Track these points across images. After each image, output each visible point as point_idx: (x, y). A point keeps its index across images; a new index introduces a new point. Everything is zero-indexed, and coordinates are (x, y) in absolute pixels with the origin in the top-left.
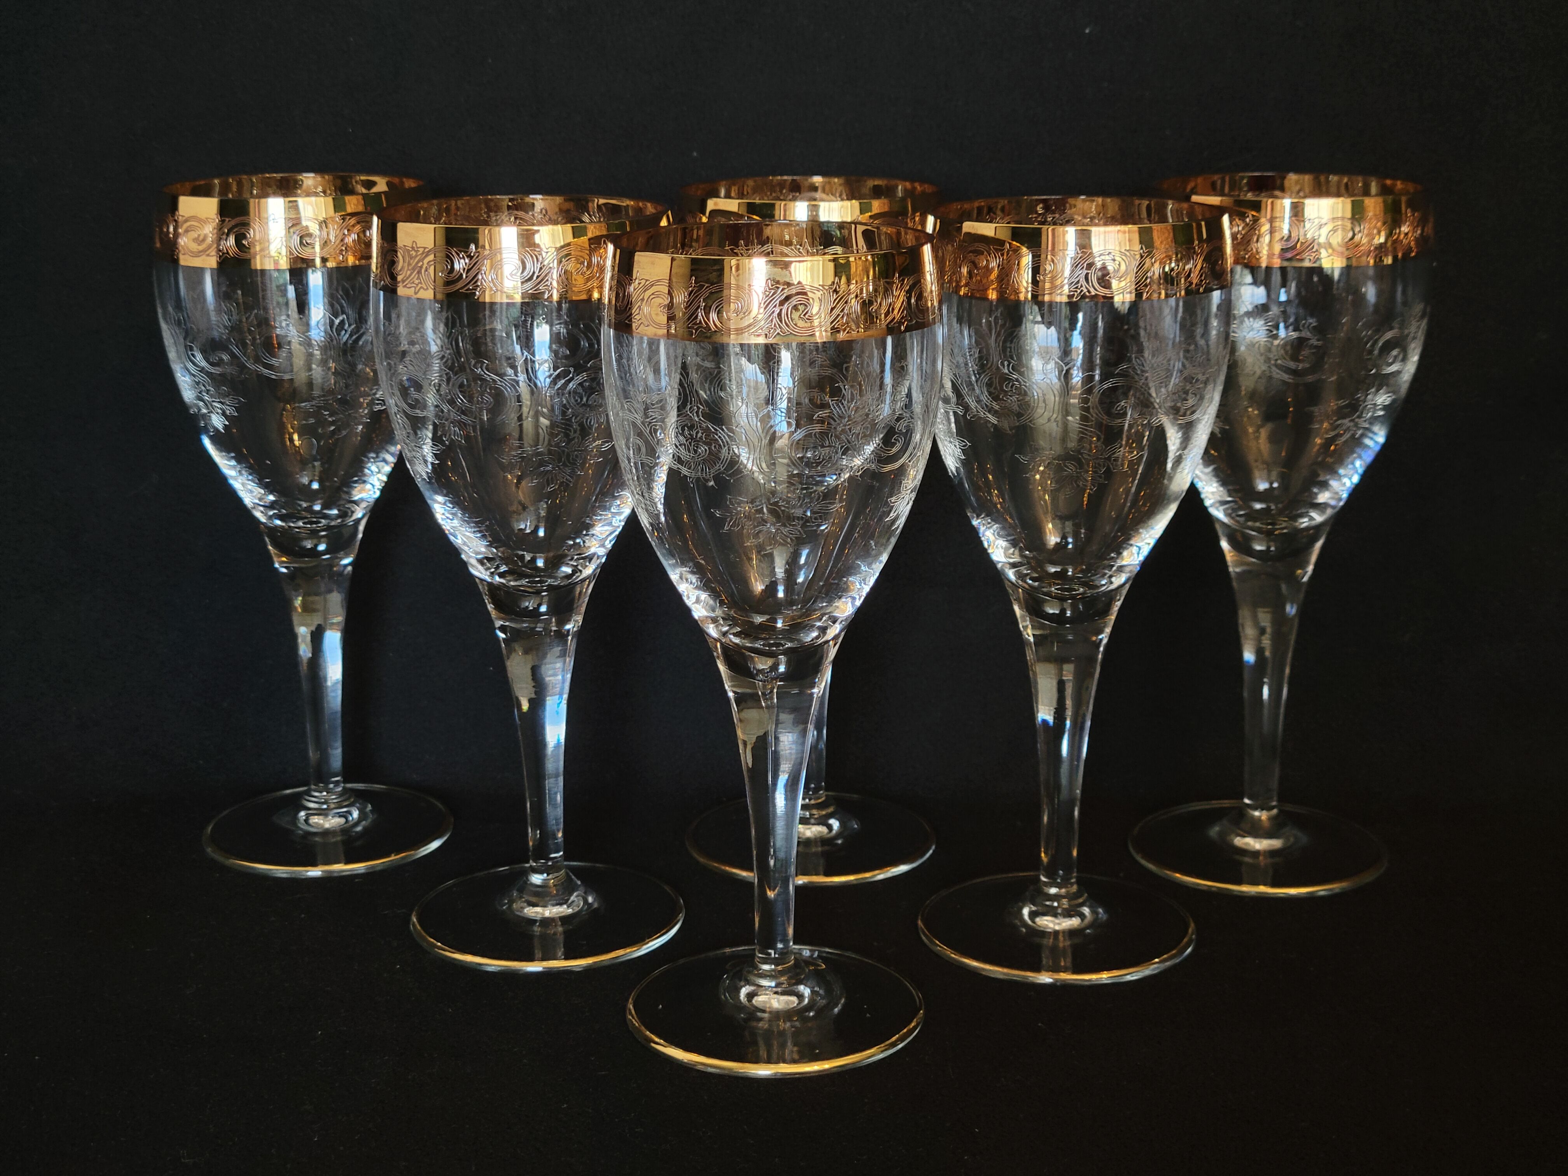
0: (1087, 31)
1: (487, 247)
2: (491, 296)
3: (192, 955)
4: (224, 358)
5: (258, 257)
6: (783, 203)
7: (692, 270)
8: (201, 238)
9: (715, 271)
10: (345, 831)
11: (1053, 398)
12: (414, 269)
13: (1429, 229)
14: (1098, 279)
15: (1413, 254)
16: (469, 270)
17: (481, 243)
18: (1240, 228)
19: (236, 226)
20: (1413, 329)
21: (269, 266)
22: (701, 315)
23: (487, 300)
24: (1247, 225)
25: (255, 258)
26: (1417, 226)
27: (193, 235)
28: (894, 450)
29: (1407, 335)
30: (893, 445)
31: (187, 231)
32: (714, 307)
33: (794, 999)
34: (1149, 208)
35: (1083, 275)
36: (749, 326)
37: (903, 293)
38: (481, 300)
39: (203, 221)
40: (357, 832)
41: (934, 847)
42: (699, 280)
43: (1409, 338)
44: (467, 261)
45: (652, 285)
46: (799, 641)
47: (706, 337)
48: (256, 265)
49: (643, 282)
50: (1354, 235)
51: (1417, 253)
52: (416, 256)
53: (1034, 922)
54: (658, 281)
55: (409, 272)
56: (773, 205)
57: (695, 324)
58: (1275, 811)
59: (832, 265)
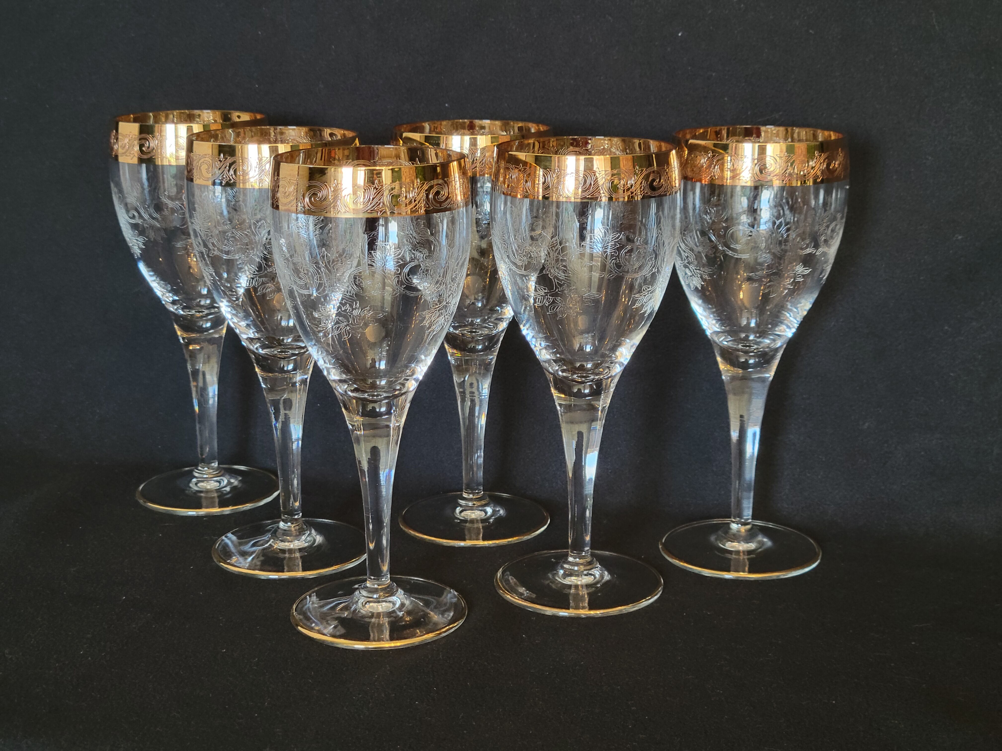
6: (445, 136)
21: (166, 163)
24: (709, 158)
34: (640, 144)
48: (158, 162)
56: (439, 137)
59: (390, 171)
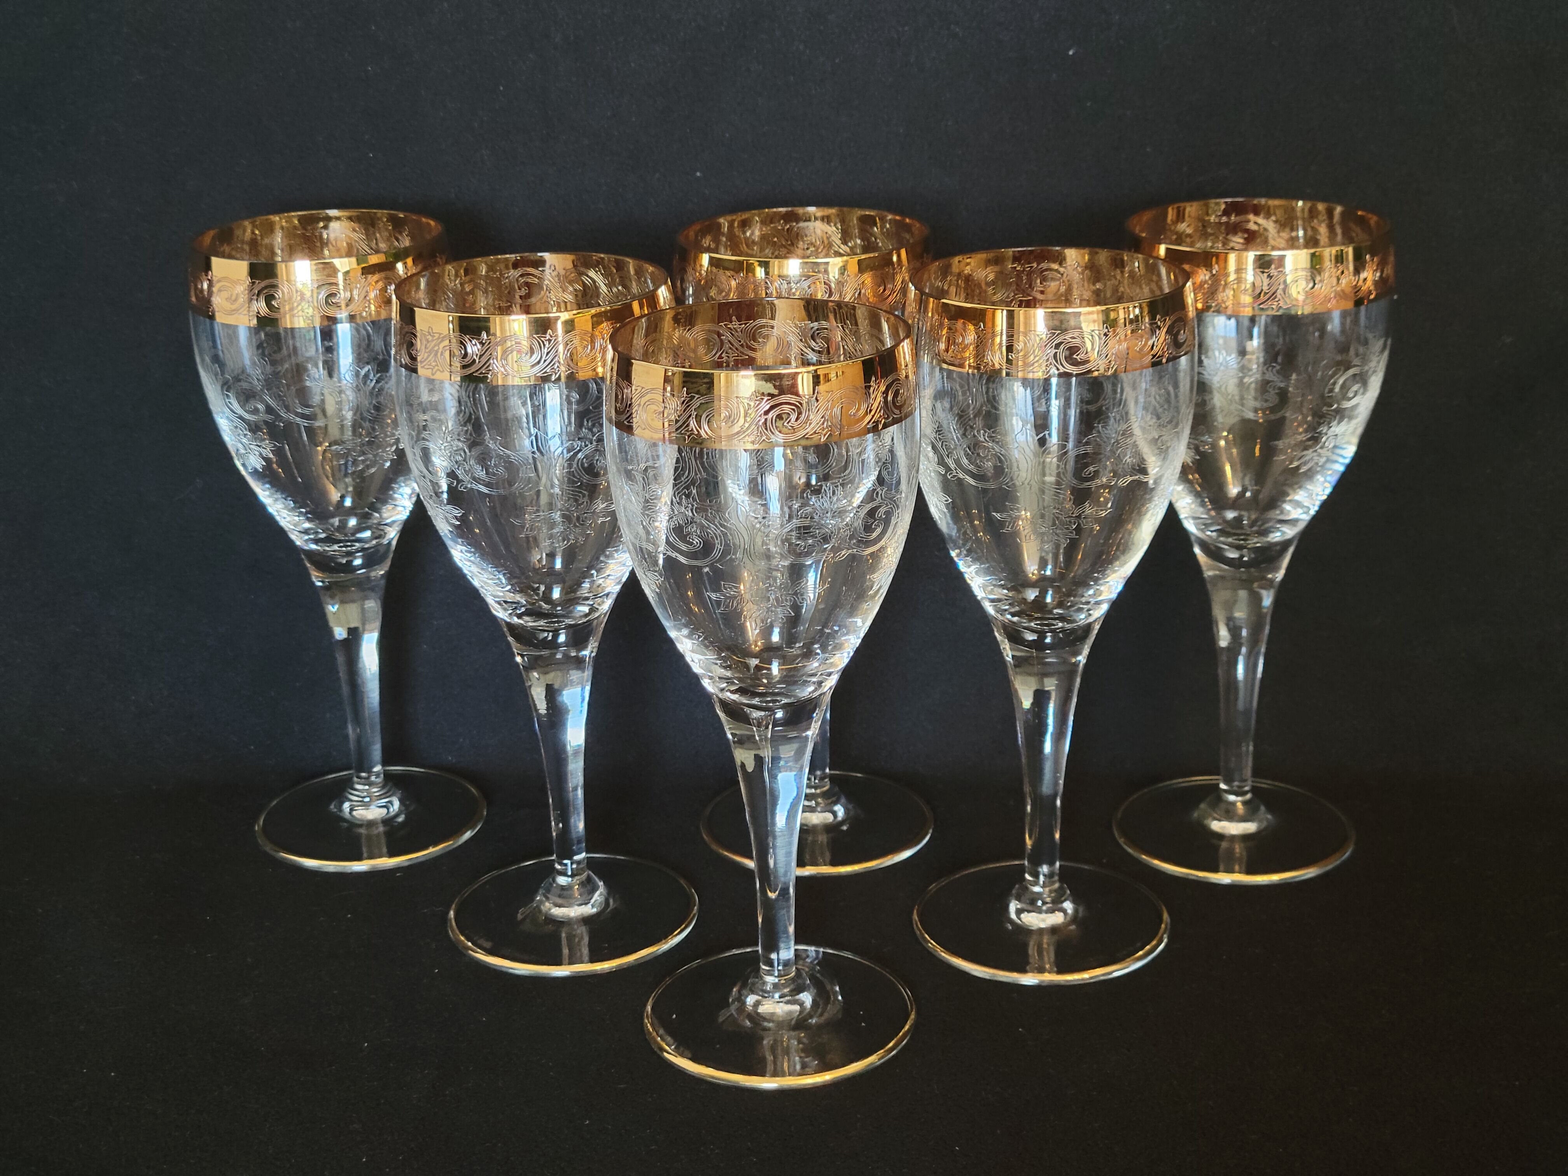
0: (1071, 53)
1: (498, 334)
2: (503, 379)
3: (249, 960)
4: (259, 406)
5: (288, 316)
7: (684, 382)
8: (234, 298)
9: (706, 383)
10: (387, 822)
11: (1026, 465)
12: (430, 352)
13: (1389, 270)
14: (1066, 358)
15: (1372, 297)
16: (481, 356)
17: (492, 331)
18: (1207, 278)
19: (266, 287)
20: (1373, 364)
21: (298, 324)
22: (693, 424)
23: (500, 383)
25: (285, 317)
26: (1376, 270)
27: (225, 294)
28: (875, 535)
29: (1367, 371)
30: (874, 530)
31: (220, 291)
32: (704, 416)
33: (797, 1008)
35: (1052, 354)
36: (738, 433)
37: (879, 395)
38: (494, 383)
39: (236, 282)
40: (399, 823)
41: (931, 831)
42: (690, 391)
43: (1370, 372)
44: (479, 346)
45: (647, 393)
46: (795, 696)
47: (698, 443)
48: (286, 323)
49: (639, 389)
50: (1315, 284)
51: (1376, 295)
52: (433, 340)
53: (1020, 919)
54: (653, 389)
55: (426, 355)
57: (687, 431)
58: (1249, 796)
